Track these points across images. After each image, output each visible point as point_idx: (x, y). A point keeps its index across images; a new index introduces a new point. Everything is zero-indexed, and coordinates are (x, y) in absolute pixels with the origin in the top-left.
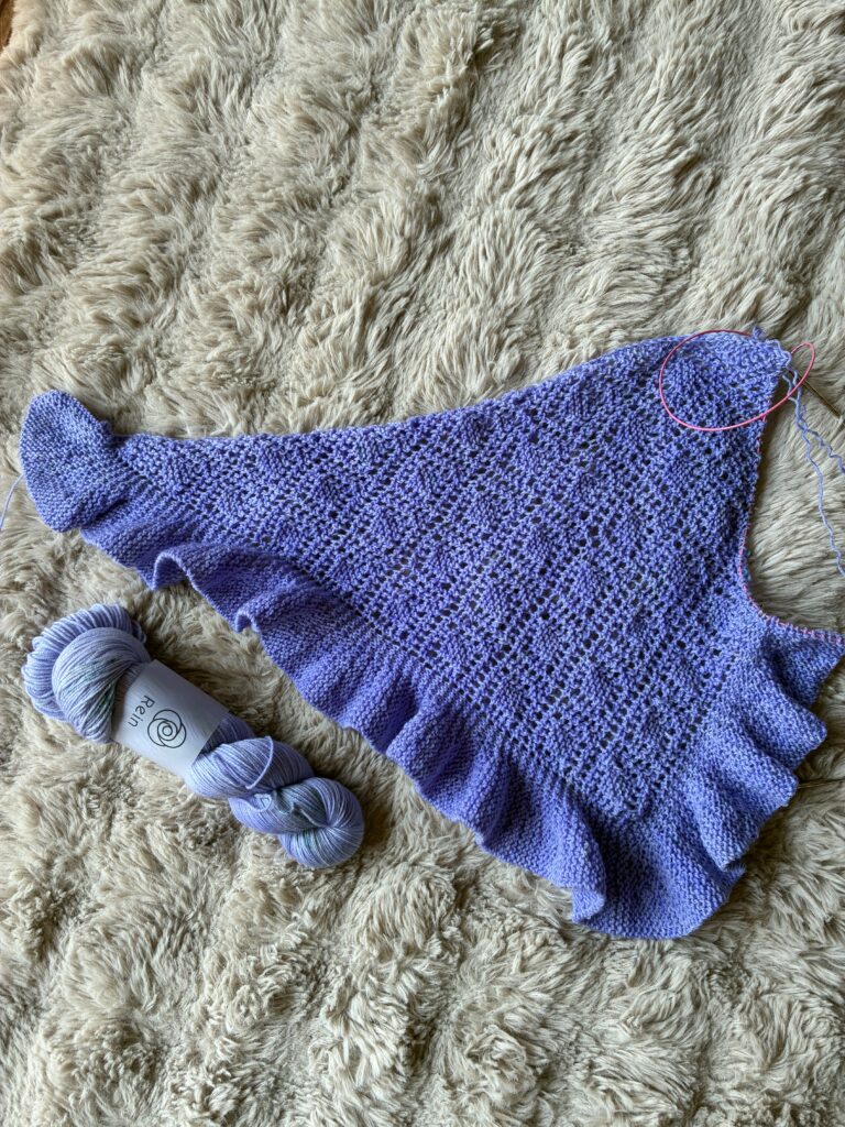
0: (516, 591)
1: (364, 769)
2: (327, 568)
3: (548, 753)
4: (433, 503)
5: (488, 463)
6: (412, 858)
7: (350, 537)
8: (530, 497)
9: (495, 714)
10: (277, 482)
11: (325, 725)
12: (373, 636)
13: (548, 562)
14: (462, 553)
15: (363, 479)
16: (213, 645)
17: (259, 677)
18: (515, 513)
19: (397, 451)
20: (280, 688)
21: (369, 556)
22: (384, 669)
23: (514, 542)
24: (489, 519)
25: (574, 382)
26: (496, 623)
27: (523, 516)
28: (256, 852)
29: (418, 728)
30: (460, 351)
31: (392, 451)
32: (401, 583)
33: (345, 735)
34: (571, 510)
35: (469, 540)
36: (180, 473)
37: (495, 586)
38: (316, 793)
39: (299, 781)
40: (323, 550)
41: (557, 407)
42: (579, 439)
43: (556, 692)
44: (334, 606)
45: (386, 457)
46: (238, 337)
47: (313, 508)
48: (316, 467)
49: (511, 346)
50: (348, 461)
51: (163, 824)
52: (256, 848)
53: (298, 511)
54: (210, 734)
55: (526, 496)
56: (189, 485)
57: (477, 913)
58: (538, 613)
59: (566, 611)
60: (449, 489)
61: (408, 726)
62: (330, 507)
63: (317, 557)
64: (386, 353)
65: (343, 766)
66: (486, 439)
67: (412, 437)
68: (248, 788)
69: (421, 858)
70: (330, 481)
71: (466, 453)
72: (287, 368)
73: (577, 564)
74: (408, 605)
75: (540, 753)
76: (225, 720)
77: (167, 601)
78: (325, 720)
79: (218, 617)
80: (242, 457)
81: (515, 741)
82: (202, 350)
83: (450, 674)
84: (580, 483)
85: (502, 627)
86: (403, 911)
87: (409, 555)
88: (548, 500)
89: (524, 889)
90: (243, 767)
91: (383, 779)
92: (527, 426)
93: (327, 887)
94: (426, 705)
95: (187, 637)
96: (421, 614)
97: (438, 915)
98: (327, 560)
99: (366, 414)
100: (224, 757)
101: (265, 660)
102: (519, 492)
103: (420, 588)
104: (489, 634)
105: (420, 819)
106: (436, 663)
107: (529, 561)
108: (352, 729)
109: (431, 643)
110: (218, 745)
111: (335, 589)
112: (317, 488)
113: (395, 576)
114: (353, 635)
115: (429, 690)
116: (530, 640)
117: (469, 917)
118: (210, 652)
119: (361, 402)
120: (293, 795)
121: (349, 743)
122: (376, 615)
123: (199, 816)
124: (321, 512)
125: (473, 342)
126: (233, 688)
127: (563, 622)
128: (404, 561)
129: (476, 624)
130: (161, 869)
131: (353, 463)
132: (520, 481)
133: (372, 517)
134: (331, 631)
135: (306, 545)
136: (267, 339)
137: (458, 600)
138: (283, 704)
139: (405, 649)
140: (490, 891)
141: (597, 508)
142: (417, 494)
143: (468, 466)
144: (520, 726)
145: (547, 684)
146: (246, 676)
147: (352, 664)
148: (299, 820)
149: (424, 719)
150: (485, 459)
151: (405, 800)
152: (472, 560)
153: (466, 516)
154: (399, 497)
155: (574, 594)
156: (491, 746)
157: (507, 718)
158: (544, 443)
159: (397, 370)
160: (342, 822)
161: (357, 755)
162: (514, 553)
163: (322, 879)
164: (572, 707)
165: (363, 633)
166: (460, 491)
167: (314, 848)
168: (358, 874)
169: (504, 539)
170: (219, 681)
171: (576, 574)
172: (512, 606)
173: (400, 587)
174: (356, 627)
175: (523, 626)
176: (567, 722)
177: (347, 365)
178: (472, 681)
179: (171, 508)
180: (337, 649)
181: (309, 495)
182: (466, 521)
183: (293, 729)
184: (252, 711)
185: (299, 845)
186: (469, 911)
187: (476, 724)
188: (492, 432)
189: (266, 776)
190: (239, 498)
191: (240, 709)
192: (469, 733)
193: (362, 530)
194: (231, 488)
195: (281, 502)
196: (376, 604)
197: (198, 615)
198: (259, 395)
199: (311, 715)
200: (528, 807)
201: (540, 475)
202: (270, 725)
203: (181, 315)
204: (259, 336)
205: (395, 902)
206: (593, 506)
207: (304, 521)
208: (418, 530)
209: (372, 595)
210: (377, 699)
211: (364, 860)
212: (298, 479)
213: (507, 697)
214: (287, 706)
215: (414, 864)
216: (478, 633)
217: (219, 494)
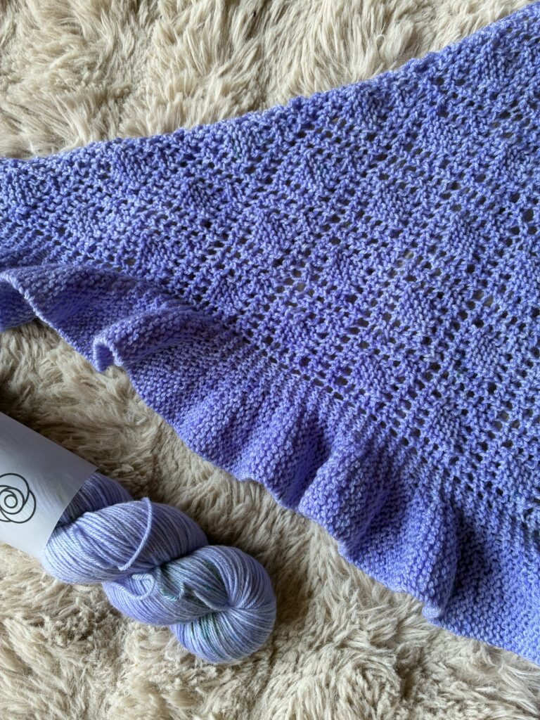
0: (440, 295)
1: (269, 529)
2: (205, 290)
3: (500, 492)
4: (327, 199)
5: (388, 147)
6: (338, 638)
7: (228, 250)
8: (445, 182)
9: (428, 449)
10: (136, 192)
11: (217, 477)
12: (267, 365)
13: (476, 256)
14: (367, 256)
15: (239, 181)
16: (75, 393)
17: (133, 427)
18: (428, 203)
19: (278, 139)
20: (159, 438)
21: (254, 271)
22: (283, 405)
23: (432, 236)
24: (397, 212)
25: (484, 42)
26: (419, 337)
27: (438, 205)
28: (143, 644)
29: (338, 474)
30: (341, 28)
31: (271, 141)
32: (294, 300)
33: (242, 489)
34: (497, 192)
35: (375, 241)
36: (22, 192)
37: (413, 291)
38: (212, 568)
39: (189, 553)
40: (197, 268)
41: (467, 72)
42: (498, 107)
43: (502, 415)
44: (216, 332)
45: (265, 149)
46: (84, 43)
47: (181, 217)
48: (181, 171)
49: (400, 17)
50: (220, 160)
51: (25, 618)
52: (144, 638)
53: (163, 222)
54: (68, 501)
55: (439, 182)
56: (35, 207)
57: (427, 702)
58: (469, 320)
59: (504, 315)
60: (345, 181)
61: (323, 472)
62: (202, 214)
63: (192, 277)
64: (254, 42)
65: (244, 527)
66: (384, 118)
67: (294, 121)
68: (121, 569)
69: (349, 638)
70: (200, 185)
71: (362, 136)
72: (142, 73)
73: (512, 256)
74: (305, 325)
75: (490, 493)
76: (89, 481)
77: (19, 346)
78: (216, 472)
79: (78, 358)
80: (94, 166)
81: (457, 480)
82: (45, 61)
83: (367, 404)
84: (506, 158)
85: (426, 341)
86: (334, 709)
87: (302, 265)
88: (467, 182)
89: (483, 667)
90: (112, 542)
91: (293, 540)
92: (433, 97)
93: (235, 682)
94: (341, 446)
95: (46, 386)
96: (323, 336)
97: (379, 711)
98: (204, 279)
99: (236, 109)
100: (88, 530)
101: (139, 406)
102: (431, 178)
103: (319, 304)
104: (411, 352)
105: (345, 587)
106: (347, 391)
107: (452, 258)
108: (250, 481)
109: (339, 368)
110: (81, 514)
111: (215, 314)
112: (184, 194)
113: (287, 292)
114: (242, 366)
115: (342, 426)
116: (463, 353)
117: (419, 709)
118: (73, 401)
119: (230, 96)
120: (182, 573)
121: (248, 498)
122: (268, 340)
123: (71, 602)
124: (192, 221)
125: (356, 16)
126: (103, 442)
127: (503, 328)
128: (296, 273)
129: (392, 340)
130: (28, 671)
131: (225, 161)
132: (431, 164)
133: (254, 223)
134: (215, 363)
135: (176, 263)
136: (117, 44)
137: (368, 314)
138: (164, 457)
139: (306, 378)
140: (441, 672)
141: (530, 186)
142: (306, 191)
143: (365, 152)
144: (462, 461)
145: (489, 406)
146: (118, 426)
147: (243, 400)
148: (192, 605)
149: (343, 461)
150: (386, 142)
151: (324, 564)
152: (381, 263)
153: (368, 212)
154: (284, 196)
155: (512, 293)
156: (429, 489)
157: (445, 452)
158: (455, 116)
159: (268, 62)
160: (249, 601)
161: (259, 513)
162: (432, 250)
163: (228, 673)
164: (525, 432)
165: (254, 363)
166: (358, 183)
167: (215, 641)
168: (272, 662)
169: (418, 235)
170: (86, 435)
171: (513, 267)
172: (437, 313)
173: (295, 305)
174: (246, 355)
175: (452, 337)
176: (521, 451)
177: (210, 61)
178: (396, 411)
179: (16, 235)
180: (224, 385)
181: (176, 203)
182: (368, 219)
183: (178, 486)
184: (127, 468)
185: (195, 637)
186: (418, 701)
187: (406, 463)
188: (391, 109)
189: (145, 550)
190: (94, 217)
191: (113, 467)
192: (398, 475)
193: (243, 241)
194: (84, 205)
195: (142, 215)
196: (267, 328)
197: (55, 357)
198: (111, 102)
199: (198, 467)
200: (482, 562)
201: (454, 154)
202: (149, 483)
203: (20, 30)
204: (108, 40)
205: (324, 698)
206: (524, 185)
207: (172, 233)
208: (311, 233)
209: (261, 317)
210: (280, 440)
211: (279, 643)
212: (162, 187)
213: (442, 426)
214: (169, 459)
215: (343, 645)
216: (397, 350)
217: (71, 214)
